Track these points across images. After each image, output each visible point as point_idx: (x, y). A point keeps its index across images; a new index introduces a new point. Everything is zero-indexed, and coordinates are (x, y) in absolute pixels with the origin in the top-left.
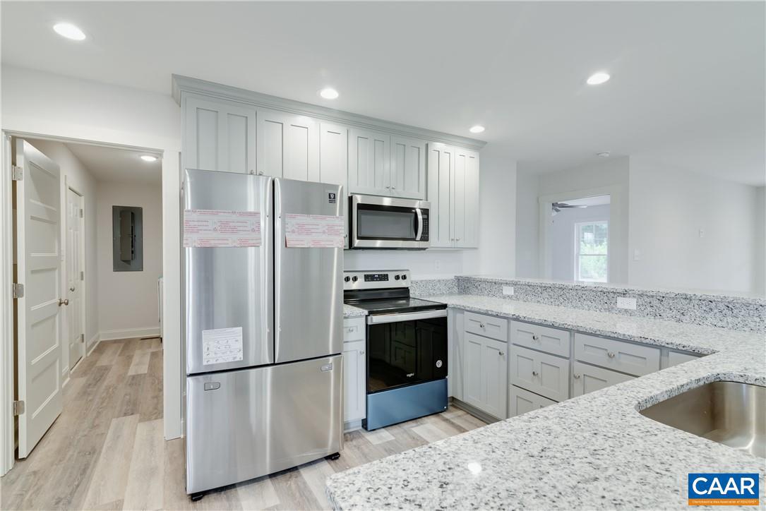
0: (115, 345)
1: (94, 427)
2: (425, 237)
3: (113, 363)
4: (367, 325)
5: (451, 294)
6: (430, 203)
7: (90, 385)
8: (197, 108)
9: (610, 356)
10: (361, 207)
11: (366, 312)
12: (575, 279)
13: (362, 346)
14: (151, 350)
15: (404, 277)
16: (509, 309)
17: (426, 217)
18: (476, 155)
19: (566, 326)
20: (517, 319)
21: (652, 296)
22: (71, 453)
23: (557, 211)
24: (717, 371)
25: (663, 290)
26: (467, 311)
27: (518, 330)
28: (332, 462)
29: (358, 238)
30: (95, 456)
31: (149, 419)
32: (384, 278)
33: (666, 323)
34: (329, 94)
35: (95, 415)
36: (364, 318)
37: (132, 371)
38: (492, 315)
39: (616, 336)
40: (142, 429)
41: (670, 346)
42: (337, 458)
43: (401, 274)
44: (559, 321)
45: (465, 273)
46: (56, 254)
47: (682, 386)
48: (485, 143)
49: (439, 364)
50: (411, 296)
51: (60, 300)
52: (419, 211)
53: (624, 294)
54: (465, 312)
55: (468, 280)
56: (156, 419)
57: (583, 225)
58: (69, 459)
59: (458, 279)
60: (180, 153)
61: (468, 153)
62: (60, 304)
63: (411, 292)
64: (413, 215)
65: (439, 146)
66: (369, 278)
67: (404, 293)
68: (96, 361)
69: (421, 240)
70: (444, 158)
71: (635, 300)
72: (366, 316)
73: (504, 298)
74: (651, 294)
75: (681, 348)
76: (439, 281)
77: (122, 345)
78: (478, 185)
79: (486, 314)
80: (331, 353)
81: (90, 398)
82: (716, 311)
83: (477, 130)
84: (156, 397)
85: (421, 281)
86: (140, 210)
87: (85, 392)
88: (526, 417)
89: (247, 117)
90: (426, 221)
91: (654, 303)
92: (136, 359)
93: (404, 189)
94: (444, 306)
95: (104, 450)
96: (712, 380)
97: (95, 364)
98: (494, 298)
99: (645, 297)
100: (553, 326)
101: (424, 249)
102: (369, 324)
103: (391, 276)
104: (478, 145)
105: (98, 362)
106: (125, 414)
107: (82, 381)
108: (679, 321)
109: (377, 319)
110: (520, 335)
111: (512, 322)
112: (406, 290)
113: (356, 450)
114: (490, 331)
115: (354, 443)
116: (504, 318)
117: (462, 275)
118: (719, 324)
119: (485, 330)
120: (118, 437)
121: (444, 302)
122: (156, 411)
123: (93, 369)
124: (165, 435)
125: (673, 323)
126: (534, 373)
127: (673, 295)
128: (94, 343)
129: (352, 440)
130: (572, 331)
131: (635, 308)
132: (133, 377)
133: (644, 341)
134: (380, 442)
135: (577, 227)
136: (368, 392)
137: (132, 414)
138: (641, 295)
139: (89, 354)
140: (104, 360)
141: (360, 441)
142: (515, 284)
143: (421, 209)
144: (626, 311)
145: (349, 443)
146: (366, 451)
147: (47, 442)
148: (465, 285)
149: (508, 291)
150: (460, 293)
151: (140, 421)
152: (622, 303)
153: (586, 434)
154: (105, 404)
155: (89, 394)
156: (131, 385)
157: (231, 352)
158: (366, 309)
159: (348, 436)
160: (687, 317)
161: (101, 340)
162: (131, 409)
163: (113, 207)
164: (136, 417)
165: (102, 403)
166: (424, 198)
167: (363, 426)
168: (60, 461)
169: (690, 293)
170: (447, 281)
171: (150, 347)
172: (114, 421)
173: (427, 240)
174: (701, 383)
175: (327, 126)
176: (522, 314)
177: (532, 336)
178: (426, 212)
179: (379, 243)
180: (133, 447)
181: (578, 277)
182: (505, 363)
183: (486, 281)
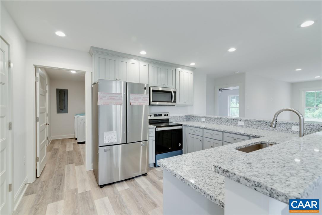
0: (58, 141)
1: (59, 168)
2: (175, 101)
3: (60, 147)
4: (156, 131)
5: (184, 121)
6: (176, 90)
7: (53, 154)
8: (99, 58)
9: (234, 139)
10: (153, 91)
11: (155, 127)
12: (229, 116)
13: (154, 138)
14: (73, 143)
15: (167, 115)
16: (203, 126)
17: (175, 94)
18: (192, 72)
19: (221, 131)
20: (206, 129)
21: (249, 121)
22: (54, 175)
23: (222, 91)
24: (261, 141)
25: (252, 119)
26: (189, 126)
27: (206, 132)
28: (145, 176)
29: (152, 101)
30: (63, 176)
31: (79, 165)
32: (161, 115)
33: (253, 129)
34: (143, 53)
35: (58, 164)
36: (155, 129)
37: (67, 150)
38: (198, 128)
39: (236, 133)
40: (77, 168)
41: (252, 135)
42: (146, 175)
43: (166, 114)
44: (219, 129)
45: (188, 114)
46: (45, 107)
47: (250, 144)
48: (196, 68)
49: (180, 145)
50: (170, 122)
51: (46, 123)
52: (173, 92)
53: (241, 120)
54: (189, 127)
55: (189, 116)
56: (81, 165)
57: (232, 96)
58: (54, 177)
59: (186, 116)
60: (92, 72)
61: (189, 72)
62: (46, 124)
63: (170, 120)
64: (171, 93)
65: (179, 69)
66: (155, 115)
67: (167, 121)
68: (53, 146)
69: (173, 102)
70: (181, 74)
71: (244, 122)
72: (155, 128)
73: (202, 122)
74: (249, 120)
75: (254, 136)
76: (179, 116)
77: (61, 141)
78: (193, 83)
79: (196, 127)
80: (142, 140)
81: (55, 159)
82: (268, 125)
83: (193, 64)
84: (79, 158)
85: (173, 117)
86: (67, 90)
87: (52, 157)
88: (206, 150)
89: (115, 61)
90: (175, 95)
91: (250, 123)
92: (68, 146)
93: (168, 85)
94: (181, 125)
95: (66, 174)
96: (259, 143)
97: (52, 148)
98: (199, 122)
99: (247, 121)
100: (217, 131)
101: (174, 105)
102: (156, 130)
103: (163, 115)
104: (193, 69)
105: (54, 147)
106: (70, 164)
107: (50, 153)
108: (257, 129)
109: (159, 129)
110: (207, 134)
111: (204, 130)
112: (168, 120)
113: (152, 173)
114: (197, 133)
115: (152, 171)
116: (201, 128)
117: (187, 114)
118: (269, 129)
119: (195, 133)
120: (69, 170)
121: (182, 124)
122: (80, 162)
123: (53, 149)
124: (86, 169)
125: (255, 129)
126: (211, 146)
127: (255, 120)
128: (50, 140)
129: (151, 170)
130: (223, 132)
131: (244, 125)
132: (69, 152)
133: (244, 134)
134: (160, 170)
135: (229, 97)
136: (156, 154)
137: (72, 163)
138: (246, 121)
139: (49, 144)
140: (56, 146)
141: (154, 170)
142: (205, 117)
143: (174, 92)
144: (241, 126)
145: (150, 171)
146: (156, 173)
147: (44, 173)
148: (188, 118)
149: (203, 120)
150: (187, 121)
151: (76, 165)
152: (240, 123)
153: (220, 153)
154: (61, 161)
155: (54, 157)
156: (69, 154)
157: (113, 139)
158: (155, 126)
159: (150, 169)
160: (260, 127)
161: (52, 139)
162: (71, 162)
163: (57, 89)
164: (74, 164)
165: (60, 160)
166: (174, 87)
167: (154, 166)
168: (51, 178)
169: (260, 120)
170: (182, 116)
171: (72, 142)
172: (66, 166)
173: (175, 102)
174: (256, 144)
175: (142, 63)
176: (207, 127)
177: (210, 134)
178: (175, 92)
179: (157, 103)
180: (75, 173)
181: (229, 115)
182: (202, 143)
183: (196, 117)
